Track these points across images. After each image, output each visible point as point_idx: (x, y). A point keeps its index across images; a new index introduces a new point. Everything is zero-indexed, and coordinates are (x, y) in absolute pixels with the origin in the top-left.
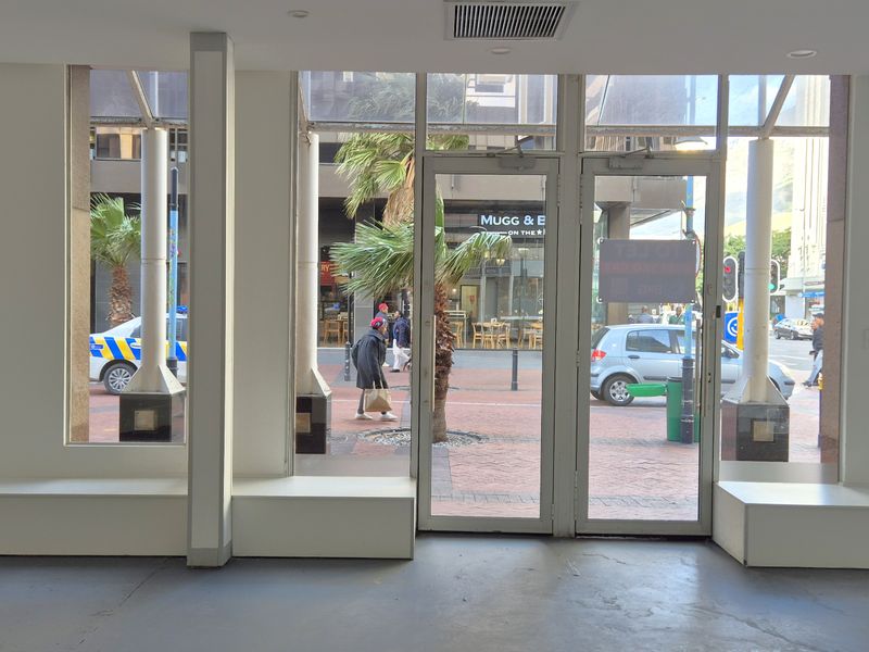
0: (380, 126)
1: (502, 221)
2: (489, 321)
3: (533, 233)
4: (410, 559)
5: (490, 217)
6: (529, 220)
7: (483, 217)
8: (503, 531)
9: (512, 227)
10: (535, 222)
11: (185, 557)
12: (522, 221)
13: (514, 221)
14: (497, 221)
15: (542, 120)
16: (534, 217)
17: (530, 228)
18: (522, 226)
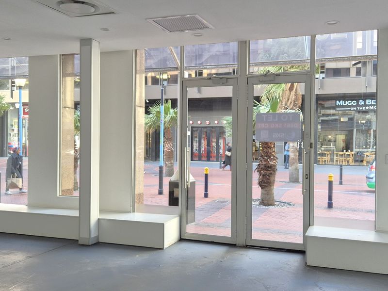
0: (211, 67)
1: (347, 103)
2: (343, 152)
3: (364, 108)
4: (163, 249)
5: (341, 101)
6: (362, 102)
7: (338, 102)
8: (215, 241)
9: (352, 106)
10: (365, 103)
11: (78, 240)
12: (358, 102)
13: (354, 103)
14: (345, 103)
15: (365, 53)
16: (365, 100)
17: (362, 106)
18: (358, 105)
